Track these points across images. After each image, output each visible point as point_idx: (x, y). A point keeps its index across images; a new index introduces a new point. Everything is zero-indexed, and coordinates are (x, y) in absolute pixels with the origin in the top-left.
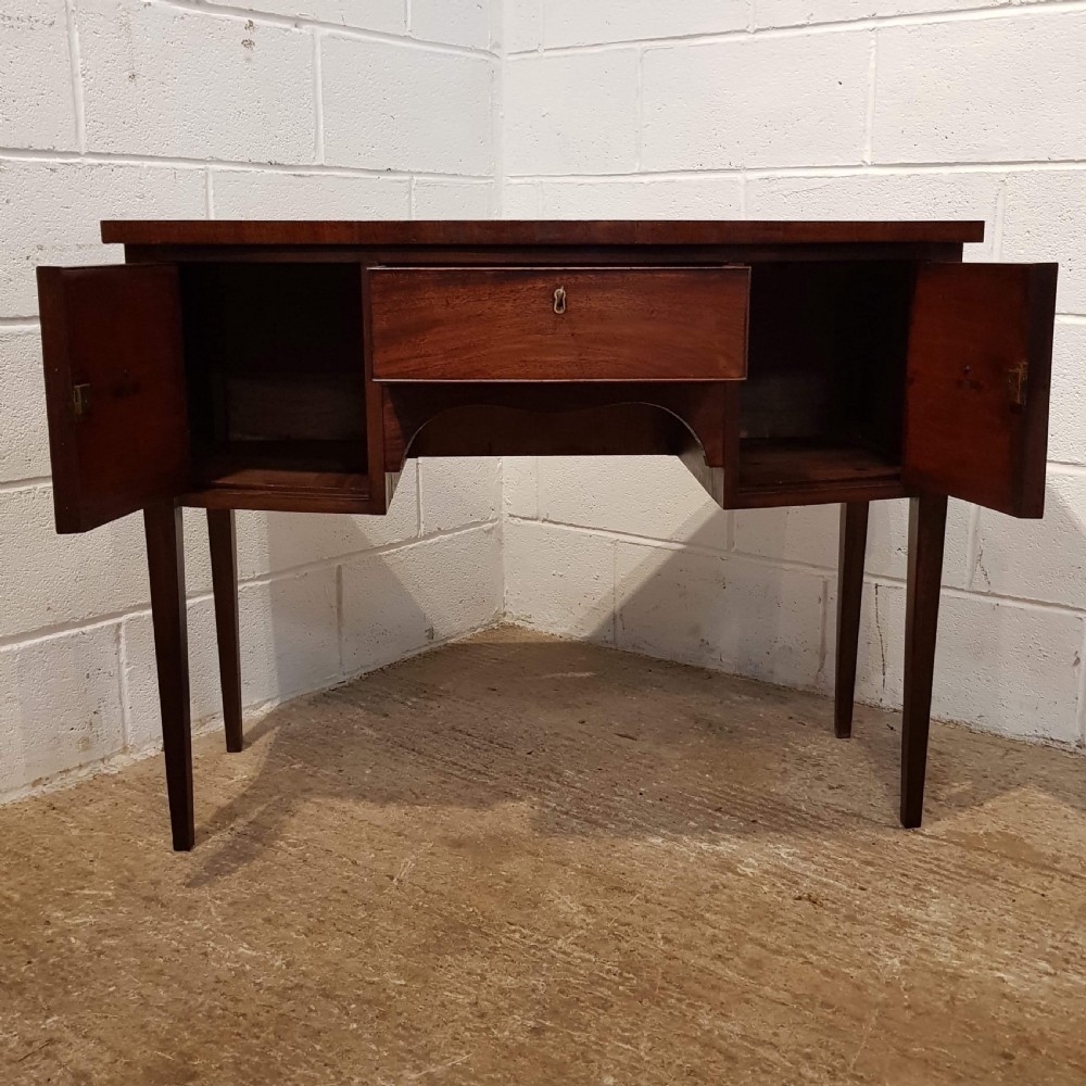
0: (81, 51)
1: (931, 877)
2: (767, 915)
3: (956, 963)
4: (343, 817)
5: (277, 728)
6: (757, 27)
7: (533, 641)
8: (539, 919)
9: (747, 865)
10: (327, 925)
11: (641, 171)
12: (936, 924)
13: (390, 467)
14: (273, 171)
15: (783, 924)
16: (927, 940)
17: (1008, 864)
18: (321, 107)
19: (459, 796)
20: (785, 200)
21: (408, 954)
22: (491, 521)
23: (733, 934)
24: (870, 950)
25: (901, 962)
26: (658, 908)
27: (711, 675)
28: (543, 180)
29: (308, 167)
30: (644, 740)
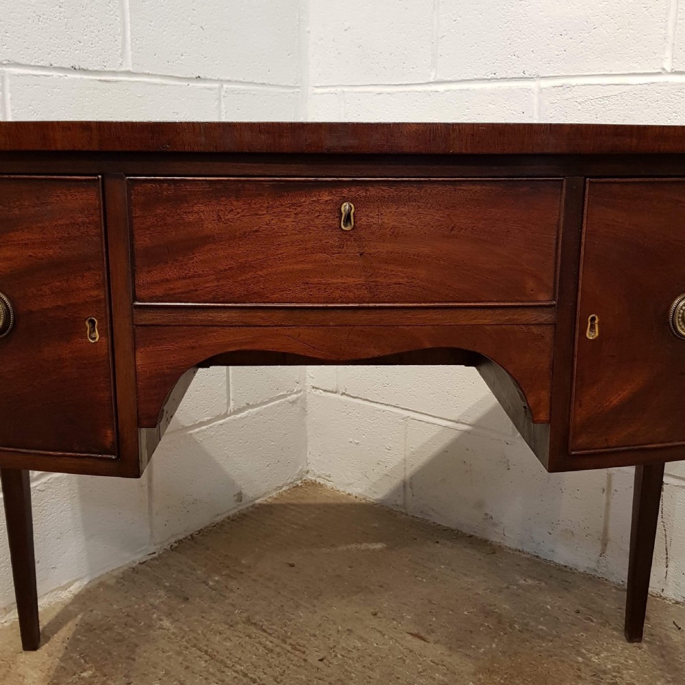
7: (331, 501)
11: (437, 80)
13: (146, 423)
14: (77, 76)
18: (128, 14)
20: (580, 107)
22: (295, 393)
27: (494, 549)
28: (345, 89)
29: (114, 73)
30: (436, 642)
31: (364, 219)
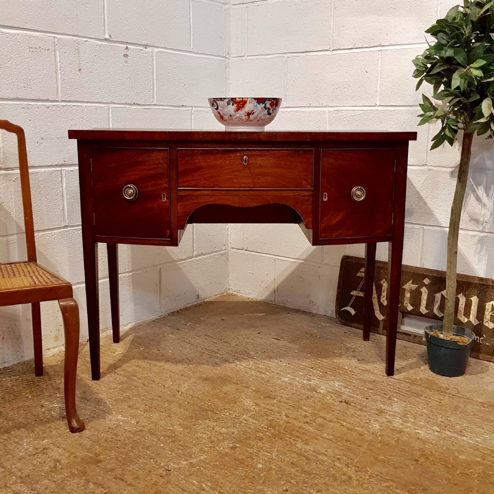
0: (60, 60)
1: (395, 395)
2: (327, 408)
3: (401, 427)
4: (160, 369)
5: (134, 334)
6: (333, 49)
7: (241, 300)
8: (236, 408)
9: (322, 389)
10: (153, 408)
11: (287, 106)
12: (396, 412)
13: (180, 228)
14: (135, 107)
15: (334, 411)
16: (391, 418)
17: (427, 391)
18: (155, 80)
19: (207, 361)
20: (345, 119)
21: (184, 419)
22: (224, 250)
23: (313, 414)
24: (367, 421)
25: (379, 426)
26: (284, 404)
27: (313, 315)
29: (149, 105)
30: (284, 341)
31: (251, 161)
